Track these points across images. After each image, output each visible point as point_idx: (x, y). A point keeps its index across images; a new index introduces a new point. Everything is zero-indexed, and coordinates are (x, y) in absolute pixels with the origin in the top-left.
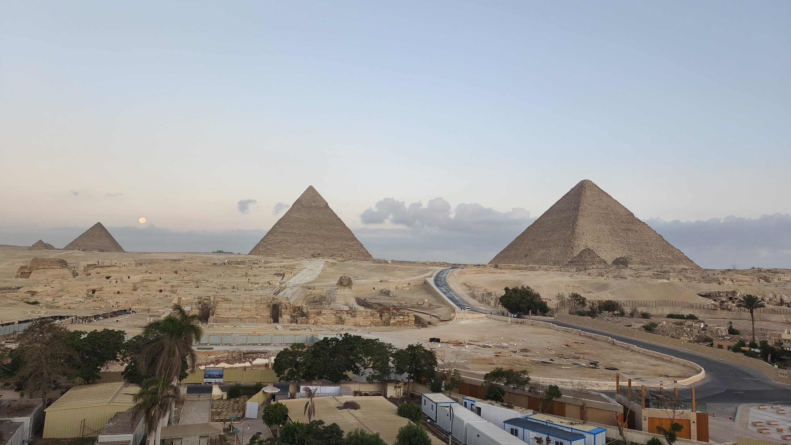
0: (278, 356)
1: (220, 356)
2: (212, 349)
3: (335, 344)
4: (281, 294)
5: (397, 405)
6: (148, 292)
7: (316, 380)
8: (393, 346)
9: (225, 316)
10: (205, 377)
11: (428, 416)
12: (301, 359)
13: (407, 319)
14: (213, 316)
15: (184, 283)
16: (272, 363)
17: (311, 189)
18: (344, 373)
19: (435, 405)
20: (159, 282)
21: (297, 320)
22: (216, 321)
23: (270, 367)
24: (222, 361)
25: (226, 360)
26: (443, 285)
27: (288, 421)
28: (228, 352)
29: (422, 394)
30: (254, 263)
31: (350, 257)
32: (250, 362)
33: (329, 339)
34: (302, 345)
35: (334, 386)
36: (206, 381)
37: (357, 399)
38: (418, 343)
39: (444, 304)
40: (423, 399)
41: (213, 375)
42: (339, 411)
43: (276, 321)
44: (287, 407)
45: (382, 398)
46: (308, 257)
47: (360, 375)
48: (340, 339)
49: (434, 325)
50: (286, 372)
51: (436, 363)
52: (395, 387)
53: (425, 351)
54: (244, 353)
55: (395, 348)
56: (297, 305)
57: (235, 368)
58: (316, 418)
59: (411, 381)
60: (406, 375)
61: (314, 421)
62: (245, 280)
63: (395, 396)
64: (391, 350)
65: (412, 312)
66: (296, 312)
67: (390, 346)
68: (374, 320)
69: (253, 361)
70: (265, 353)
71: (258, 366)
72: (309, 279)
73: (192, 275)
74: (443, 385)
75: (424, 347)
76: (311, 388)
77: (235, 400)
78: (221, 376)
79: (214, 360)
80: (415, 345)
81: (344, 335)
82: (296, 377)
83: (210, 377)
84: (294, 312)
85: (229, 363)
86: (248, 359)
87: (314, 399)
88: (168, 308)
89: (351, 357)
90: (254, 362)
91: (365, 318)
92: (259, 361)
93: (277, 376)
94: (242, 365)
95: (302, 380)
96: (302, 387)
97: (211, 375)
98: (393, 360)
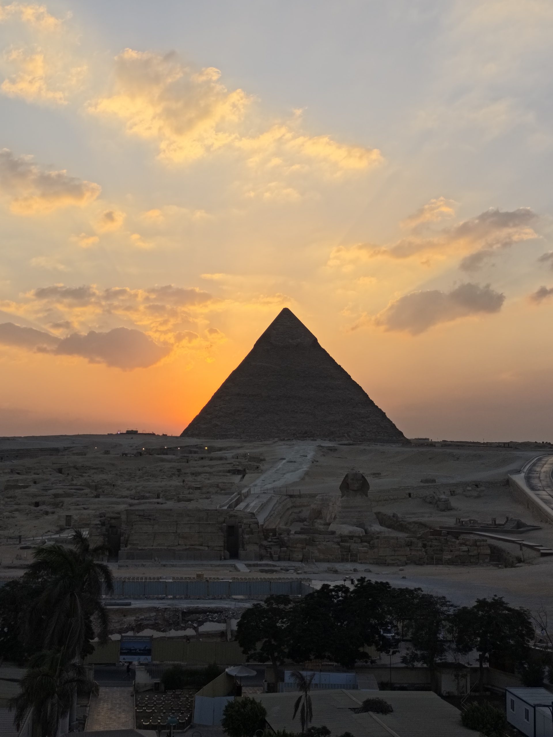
0: (244, 616)
1: (143, 617)
2: (130, 604)
3: (342, 596)
4: (241, 506)
5: (460, 709)
6: (16, 507)
7: (311, 660)
8: (449, 602)
9: (146, 548)
10: (122, 654)
11: (519, 730)
12: (283, 623)
13: (475, 552)
14: (126, 546)
15: (75, 489)
16: (232, 631)
17: (286, 314)
18: (361, 649)
19: (531, 710)
20: (33, 489)
21: (271, 554)
22: (131, 556)
23: (229, 636)
24: (147, 626)
25: (152, 625)
26: (543, 487)
27: (267, 730)
28: (156, 610)
29: (506, 690)
30: (191, 452)
31: (362, 436)
32: (195, 629)
33: (331, 587)
34: (284, 599)
35: (345, 672)
36: (124, 659)
37: (386, 696)
38: (496, 596)
39: (546, 522)
40: (509, 697)
41: (136, 650)
42: (356, 716)
43: (234, 555)
44: (264, 705)
45: (432, 695)
46: (286, 439)
47: (391, 653)
48: (352, 588)
49: (527, 563)
50: (259, 645)
51: (531, 633)
52: (457, 676)
53: (509, 609)
54: (184, 613)
55: (452, 606)
56: (270, 527)
57: (169, 638)
58: (316, 723)
59: (484, 666)
60: (475, 654)
61: (313, 728)
62: (176, 482)
63: (456, 693)
64: (445, 608)
65: (485, 538)
66: (270, 540)
67: (443, 600)
68: (413, 553)
69: (199, 626)
70: (219, 611)
71: (208, 635)
72: (291, 478)
73: (87, 475)
74: (547, 674)
75: (507, 604)
76: (304, 673)
77: (174, 692)
78: (147, 652)
79: (134, 624)
80: (489, 600)
81: (358, 580)
82: (276, 654)
83: (131, 652)
84: (266, 538)
85: (159, 630)
86: (190, 622)
87: (310, 693)
88: (50, 533)
89: (373, 621)
90: (202, 629)
91: (395, 551)
92: (208, 627)
93: (244, 652)
94: (181, 633)
95: (286, 660)
96: (287, 674)
97: (131, 650)
98: (450, 626)
